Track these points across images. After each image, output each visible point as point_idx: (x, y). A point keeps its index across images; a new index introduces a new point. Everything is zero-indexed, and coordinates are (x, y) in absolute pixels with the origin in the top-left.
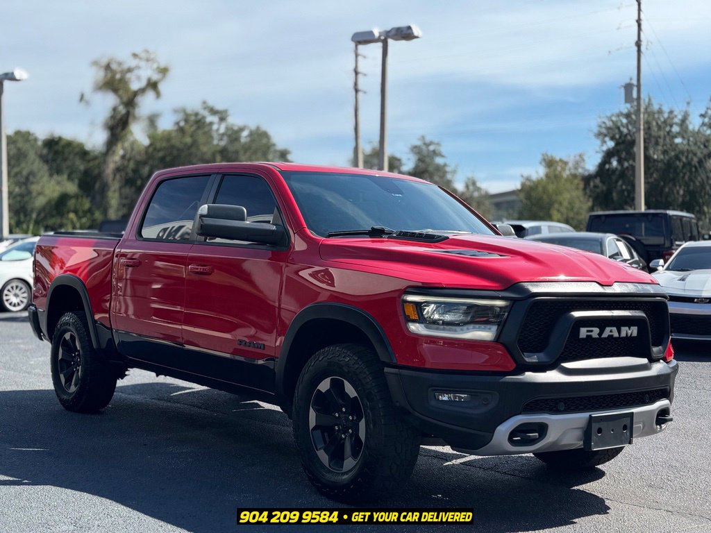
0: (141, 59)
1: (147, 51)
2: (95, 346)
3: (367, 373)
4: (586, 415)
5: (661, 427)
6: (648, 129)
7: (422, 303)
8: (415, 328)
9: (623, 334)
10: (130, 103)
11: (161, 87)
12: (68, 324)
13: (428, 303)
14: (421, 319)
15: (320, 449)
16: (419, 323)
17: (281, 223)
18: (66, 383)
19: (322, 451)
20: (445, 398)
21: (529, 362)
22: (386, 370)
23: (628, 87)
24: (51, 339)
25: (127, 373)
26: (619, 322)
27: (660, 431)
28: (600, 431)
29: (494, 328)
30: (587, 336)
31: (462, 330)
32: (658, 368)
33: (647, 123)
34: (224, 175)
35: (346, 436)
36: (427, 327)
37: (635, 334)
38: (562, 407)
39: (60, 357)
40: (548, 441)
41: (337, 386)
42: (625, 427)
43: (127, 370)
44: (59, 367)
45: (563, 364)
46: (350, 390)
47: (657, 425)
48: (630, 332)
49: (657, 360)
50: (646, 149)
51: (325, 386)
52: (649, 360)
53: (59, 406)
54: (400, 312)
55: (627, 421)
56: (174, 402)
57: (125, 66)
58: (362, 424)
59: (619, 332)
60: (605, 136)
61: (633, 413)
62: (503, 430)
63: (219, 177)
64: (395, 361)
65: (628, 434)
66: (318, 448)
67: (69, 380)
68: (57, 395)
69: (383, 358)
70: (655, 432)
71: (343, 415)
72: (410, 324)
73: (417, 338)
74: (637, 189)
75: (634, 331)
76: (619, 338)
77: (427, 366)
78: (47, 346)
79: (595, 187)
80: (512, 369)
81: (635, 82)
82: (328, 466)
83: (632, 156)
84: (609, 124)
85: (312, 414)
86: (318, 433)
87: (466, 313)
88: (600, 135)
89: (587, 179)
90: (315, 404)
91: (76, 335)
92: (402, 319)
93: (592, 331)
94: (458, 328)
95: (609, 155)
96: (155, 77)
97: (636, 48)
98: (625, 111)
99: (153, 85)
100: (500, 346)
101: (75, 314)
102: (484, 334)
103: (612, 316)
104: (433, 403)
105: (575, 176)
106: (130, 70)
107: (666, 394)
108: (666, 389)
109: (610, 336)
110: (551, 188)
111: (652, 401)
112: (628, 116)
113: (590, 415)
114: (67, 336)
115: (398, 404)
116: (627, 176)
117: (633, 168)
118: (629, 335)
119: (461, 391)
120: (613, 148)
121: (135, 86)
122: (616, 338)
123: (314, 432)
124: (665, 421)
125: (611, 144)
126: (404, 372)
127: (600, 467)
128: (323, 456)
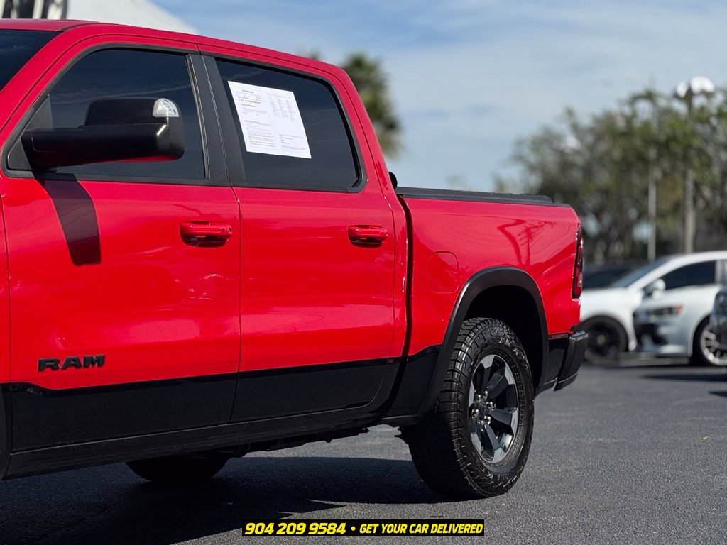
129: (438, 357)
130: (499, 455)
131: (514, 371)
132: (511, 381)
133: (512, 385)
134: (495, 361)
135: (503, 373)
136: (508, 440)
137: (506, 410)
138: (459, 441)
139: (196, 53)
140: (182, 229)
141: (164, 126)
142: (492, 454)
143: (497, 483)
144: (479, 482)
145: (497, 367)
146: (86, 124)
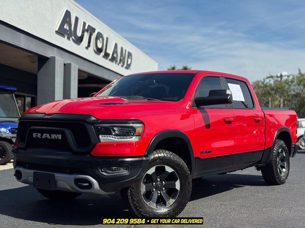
9: (53, 137)
28: (37, 180)
30: (36, 137)
37: (60, 138)
38: (27, 166)
40: (23, 179)
42: (49, 181)
75: (59, 136)
109: (46, 138)
118: (56, 138)
122: (49, 139)
129: (271, 149)
130: (283, 174)
131: (285, 153)
132: (285, 155)
133: (285, 156)
134: (281, 150)
135: (283, 153)
136: (284, 170)
137: (283, 162)
138: (275, 170)
139: (221, 77)
140: (224, 119)
141: (229, 96)
142: (281, 174)
143: (283, 181)
144: (280, 181)
145: (282, 152)
146: (209, 96)
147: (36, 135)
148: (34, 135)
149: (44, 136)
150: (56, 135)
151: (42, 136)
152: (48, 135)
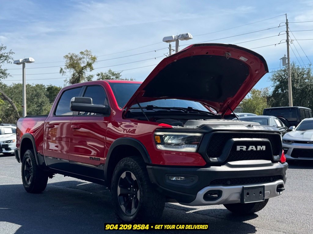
0: (85, 54)
1: (87, 51)
2: (37, 164)
3: (140, 169)
4: (241, 187)
5: (280, 193)
6: (293, 76)
7: (163, 135)
8: (160, 147)
9: (258, 149)
10: (81, 72)
11: (93, 65)
12: (27, 155)
13: (166, 136)
14: (163, 143)
15: (122, 205)
16: (162, 144)
17: (107, 105)
18: (27, 180)
19: (123, 206)
20: (174, 179)
21: (212, 162)
22: (148, 167)
23: (284, 59)
24: (22, 162)
25: (53, 176)
26: (256, 144)
27: (279, 195)
28: (248, 194)
29: (196, 146)
30: (240, 150)
31: (181, 147)
32: (276, 166)
33: (293, 73)
34: (87, 86)
35: (133, 198)
36: (165, 146)
37: (264, 149)
38: (229, 182)
39: (25, 169)
40: (223, 199)
41: (128, 175)
42: (261, 193)
43: (54, 175)
44: (25, 173)
45: (229, 163)
46: (134, 177)
47: (277, 192)
48: (261, 148)
49: (276, 162)
50: (293, 84)
51: (123, 176)
52: (272, 161)
53: (25, 191)
54: (153, 140)
55: (262, 190)
56: (76, 189)
57: (78, 58)
58: (138, 192)
59: (256, 148)
60: (276, 80)
61: (264, 186)
62: (201, 194)
63: (85, 87)
64: (151, 162)
65: (262, 196)
66: (121, 204)
67: (28, 179)
68: (24, 185)
69: (146, 161)
70: (276, 195)
71: (132, 189)
72: (158, 145)
73: (161, 151)
74: (289, 101)
75: (264, 148)
76: (257, 151)
77: (166, 164)
78: (20, 164)
79: (272, 101)
80: (204, 165)
81: (287, 56)
82: (125, 212)
83: (287, 88)
84: (277, 75)
85: (119, 189)
86: (122, 197)
87: (183, 139)
88: (273, 79)
89: (268, 98)
90: (120, 184)
91: (30, 159)
92: (154, 143)
93: (243, 147)
94: (179, 146)
95: (277, 88)
96: (90, 61)
97: (286, 43)
98: (283, 69)
99: (89, 65)
100: (198, 154)
101: (31, 150)
102: (192, 149)
103: (252, 141)
104: (168, 181)
105: (264, 97)
106: (80, 59)
107: (281, 177)
108: (281, 175)
109: (252, 150)
110: (254, 102)
111: (274, 180)
112: (285, 71)
113: (243, 187)
114: (28, 160)
115: (153, 182)
116: (285, 96)
117: (287, 92)
118: (261, 150)
119: (182, 176)
120: (279, 85)
121: (82, 65)
122: (255, 151)
123: (120, 197)
124: (281, 190)
125: (278, 83)
126: (155, 167)
127: (256, 213)
128: (123, 208)
147: (240, 147)
148: (238, 148)
149: (250, 148)
150: (261, 147)
151: (247, 148)
152: (254, 147)
